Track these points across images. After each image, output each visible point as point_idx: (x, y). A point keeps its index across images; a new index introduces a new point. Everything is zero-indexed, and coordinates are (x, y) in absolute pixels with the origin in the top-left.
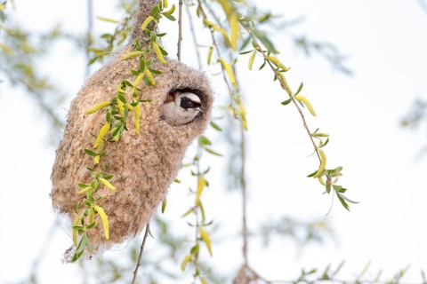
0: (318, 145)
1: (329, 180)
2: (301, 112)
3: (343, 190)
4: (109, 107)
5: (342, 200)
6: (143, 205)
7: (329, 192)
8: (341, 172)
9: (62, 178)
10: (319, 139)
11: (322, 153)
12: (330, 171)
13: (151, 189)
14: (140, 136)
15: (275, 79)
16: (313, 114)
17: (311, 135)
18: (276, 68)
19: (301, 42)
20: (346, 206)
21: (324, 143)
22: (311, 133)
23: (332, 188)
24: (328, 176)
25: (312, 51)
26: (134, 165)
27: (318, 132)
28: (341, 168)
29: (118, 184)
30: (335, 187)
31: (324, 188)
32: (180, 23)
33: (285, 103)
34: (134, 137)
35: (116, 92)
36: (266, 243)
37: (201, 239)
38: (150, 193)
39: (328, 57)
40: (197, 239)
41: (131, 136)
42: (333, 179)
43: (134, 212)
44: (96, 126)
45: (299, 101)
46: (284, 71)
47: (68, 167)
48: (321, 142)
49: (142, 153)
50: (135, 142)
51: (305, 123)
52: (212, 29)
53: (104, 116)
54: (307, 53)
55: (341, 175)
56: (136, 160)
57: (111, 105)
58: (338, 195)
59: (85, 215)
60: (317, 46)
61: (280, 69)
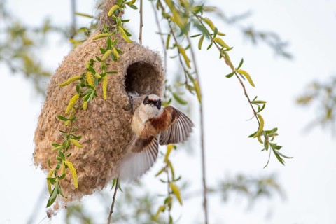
0: (257, 111)
1: (267, 139)
2: (242, 84)
3: (279, 148)
4: (79, 81)
5: (277, 155)
6: (108, 163)
7: (267, 149)
8: (276, 132)
9: (42, 139)
10: (258, 105)
11: (260, 116)
12: (268, 132)
13: (114, 150)
14: (105, 104)
15: (221, 57)
16: (253, 85)
17: (251, 103)
18: (221, 47)
19: (249, 33)
20: (281, 160)
21: (261, 108)
22: (251, 100)
23: (269, 145)
24: (266, 136)
25: (259, 40)
26: (100, 129)
27: (256, 100)
28: (276, 129)
29: (86, 145)
30: (272, 145)
31: (263, 146)
32: (141, 12)
33: (229, 76)
34: (100, 105)
35: (85, 68)
36: (225, 199)
37: (173, 193)
38: (114, 153)
39: (271, 44)
40: (169, 193)
41: (97, 104)
42: (270, 138)
43: (100, 169)
44: (68, 96)
45: (240, 74)
46: (228, 50)
47: (47, 130)
48: (259, 108)
49: (106, 119)
50: (100, 110)
51: (246, 93)
52: (169, 19)
53: (75, 88)
54: (254, 41)
55: (277, 135)
56: (101, 125)
57: (81, 79)
58: (274, 152)
59: (58, 168)
60: (263, 36)
61: (225, 49)
